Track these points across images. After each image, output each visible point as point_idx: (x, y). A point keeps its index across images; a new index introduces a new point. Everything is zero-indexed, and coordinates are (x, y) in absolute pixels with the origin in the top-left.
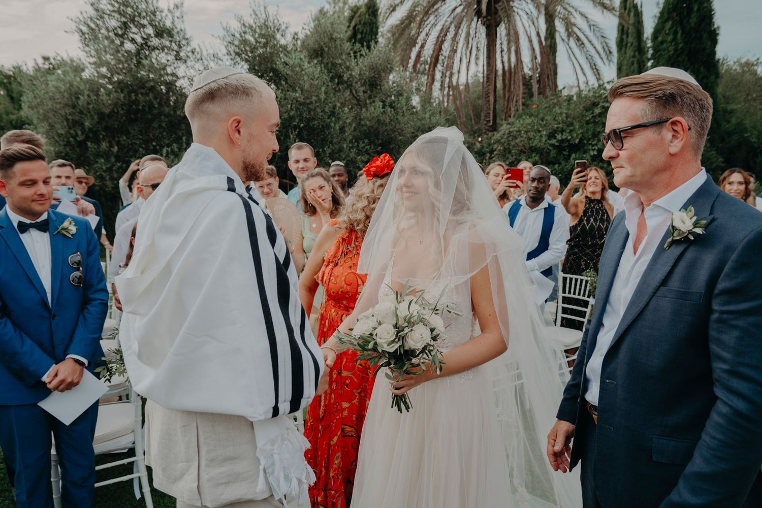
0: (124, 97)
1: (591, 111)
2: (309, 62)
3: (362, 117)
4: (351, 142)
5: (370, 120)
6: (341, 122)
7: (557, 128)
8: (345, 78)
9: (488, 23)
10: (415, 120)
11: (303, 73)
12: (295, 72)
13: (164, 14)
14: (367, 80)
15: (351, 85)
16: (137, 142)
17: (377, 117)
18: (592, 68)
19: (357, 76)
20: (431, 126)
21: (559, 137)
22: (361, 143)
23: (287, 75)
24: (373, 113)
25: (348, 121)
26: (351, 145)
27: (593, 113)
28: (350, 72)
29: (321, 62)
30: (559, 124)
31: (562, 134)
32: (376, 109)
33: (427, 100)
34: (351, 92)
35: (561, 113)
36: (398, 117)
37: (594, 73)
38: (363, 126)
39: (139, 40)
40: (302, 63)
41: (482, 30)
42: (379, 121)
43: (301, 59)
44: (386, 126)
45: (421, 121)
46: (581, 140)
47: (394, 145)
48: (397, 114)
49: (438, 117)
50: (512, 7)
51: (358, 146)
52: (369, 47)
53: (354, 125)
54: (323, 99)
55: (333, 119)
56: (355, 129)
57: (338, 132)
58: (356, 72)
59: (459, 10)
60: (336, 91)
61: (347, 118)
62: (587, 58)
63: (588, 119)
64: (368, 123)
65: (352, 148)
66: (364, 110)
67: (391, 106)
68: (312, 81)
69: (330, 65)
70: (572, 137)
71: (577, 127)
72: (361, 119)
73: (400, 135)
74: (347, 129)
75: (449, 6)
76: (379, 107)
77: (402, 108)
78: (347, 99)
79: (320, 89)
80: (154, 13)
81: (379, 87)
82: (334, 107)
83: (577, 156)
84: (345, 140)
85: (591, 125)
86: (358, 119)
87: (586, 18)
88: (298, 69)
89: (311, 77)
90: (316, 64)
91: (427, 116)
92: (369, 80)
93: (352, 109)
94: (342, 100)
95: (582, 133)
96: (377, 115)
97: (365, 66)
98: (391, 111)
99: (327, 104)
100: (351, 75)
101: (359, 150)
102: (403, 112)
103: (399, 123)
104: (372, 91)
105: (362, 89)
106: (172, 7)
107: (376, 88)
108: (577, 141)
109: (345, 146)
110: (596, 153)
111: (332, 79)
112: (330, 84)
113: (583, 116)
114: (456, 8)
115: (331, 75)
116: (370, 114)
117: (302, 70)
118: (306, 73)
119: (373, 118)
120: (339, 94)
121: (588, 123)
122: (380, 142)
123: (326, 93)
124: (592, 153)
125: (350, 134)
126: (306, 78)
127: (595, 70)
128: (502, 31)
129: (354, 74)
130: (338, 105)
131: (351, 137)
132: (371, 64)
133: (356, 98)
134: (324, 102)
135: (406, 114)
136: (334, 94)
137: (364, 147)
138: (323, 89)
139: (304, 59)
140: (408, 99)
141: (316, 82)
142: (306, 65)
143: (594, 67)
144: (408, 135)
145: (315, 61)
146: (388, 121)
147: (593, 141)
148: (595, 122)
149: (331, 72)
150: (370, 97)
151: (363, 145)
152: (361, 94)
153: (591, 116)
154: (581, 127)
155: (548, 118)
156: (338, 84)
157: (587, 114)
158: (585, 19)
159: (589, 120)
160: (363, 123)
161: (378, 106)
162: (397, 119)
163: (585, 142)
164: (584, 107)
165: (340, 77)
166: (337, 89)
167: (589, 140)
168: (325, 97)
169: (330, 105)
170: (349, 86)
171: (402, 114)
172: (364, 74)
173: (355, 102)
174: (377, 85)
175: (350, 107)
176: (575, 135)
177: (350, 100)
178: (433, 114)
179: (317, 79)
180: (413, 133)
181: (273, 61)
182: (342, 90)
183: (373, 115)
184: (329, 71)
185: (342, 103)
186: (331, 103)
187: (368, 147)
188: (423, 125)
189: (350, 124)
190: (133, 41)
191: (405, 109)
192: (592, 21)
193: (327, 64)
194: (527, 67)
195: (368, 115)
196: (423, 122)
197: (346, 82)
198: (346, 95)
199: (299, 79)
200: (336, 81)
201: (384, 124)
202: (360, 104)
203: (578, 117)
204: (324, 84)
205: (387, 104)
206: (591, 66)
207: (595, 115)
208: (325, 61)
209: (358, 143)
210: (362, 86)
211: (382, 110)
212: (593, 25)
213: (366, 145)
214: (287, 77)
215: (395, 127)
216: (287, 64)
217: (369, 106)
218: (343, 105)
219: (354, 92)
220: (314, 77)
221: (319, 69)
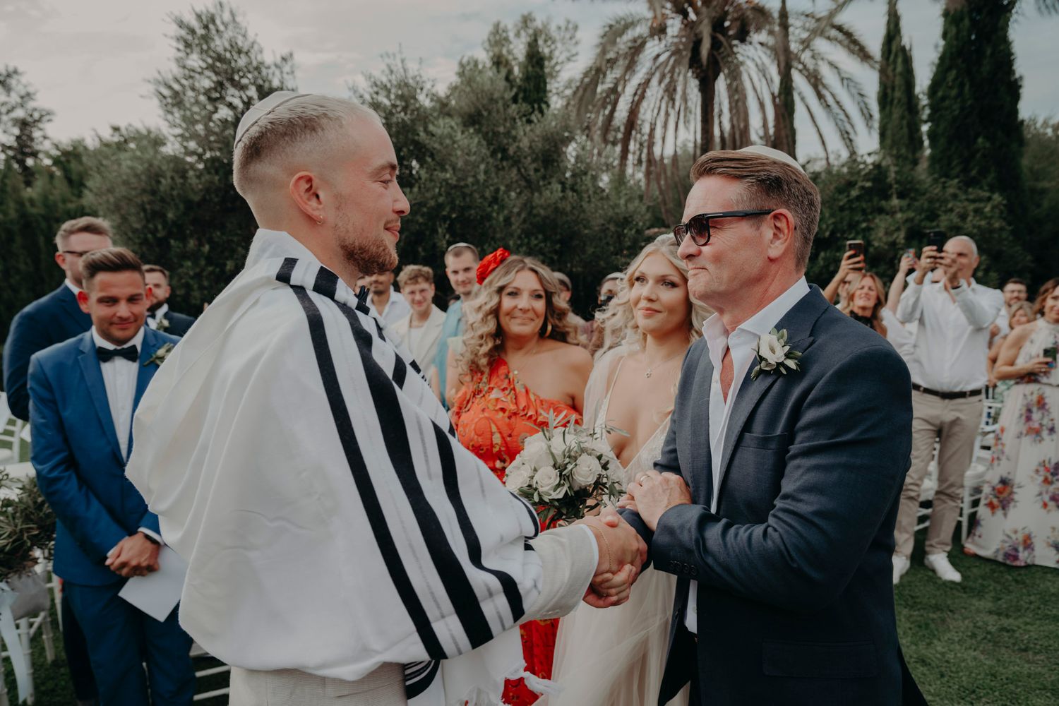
0: (220, 180)
1: (846, 194)
2: (463, 132)
3: (534, 204)
4: (520, 237)
5: (545, 209)
6: (506, 212)
8: (511, 151)
9: (702, 75)
10: (606, 207)
11: (456, 146)
12: (445, 145)
13: (270, 71)
14: (540, 155)
15: (519, 161)
16: (235, 239)
17: (554, 203)
18: (844, 139)
19: (526, 149)
20: (627, 215)
22: (533, 239)
23: (434, 149)
24: (550, 198)
25: (516, 210)
26: (519, 242)
27: (848, 196)
28: (517, 144)
29: (478, 131)
32: (553, 192)
33: (620, 180)
34: (519, 170)
36: (583, 203)
37: (846, 144)
38: (535, 216)
39: (237, 102)
40: (454, 134)
41: (694, 84)
42: (556, 210)
43: (452, 128)
44: (567, 216)
45: (613, 209)
46: (833, 233)
47: (577, 242)
48: (581, 199)
49: (637, 203)
50: (735, 54)
51: (528, 243)
52: (541, 112)
53: (523, 215)
54: (482, 181)
55: (496, 207)
56: (525, 221)
57: (502, 224)
58: (525, 143)
59: (662, 58)
60: (499, 169)
61: (514, 206)
62: (837, 124)
63: (841, 203)
64: (542, 212)
65: (521, 246)
66: (536, 194)
67: (573, 190)
68: (467, 157)
69: (490, 134)
72: (532, 208)
73: (585, 227)
74: (513, 220)
75: (651, 53)
76: (557, 191)
77: (588, 191)
78: (514, 180)
79: (478, 167)
80: (257, 69)
81: (555, 164)
82: (497, 190)
83: (828, 254)
84: (512, 235)
85: (847, 212)
86: (528, 207)
87: (836, 68)
88: (448, 141)
89: (466, 151)
90: (473, 134)
91: (622, 202)
92: (543, 155)
93: (520, 193)
94: (508, 182)
95: (833, 223)
96: (554, 201)
97: (538, 136)
98: (573, 196)
99: (487, 187)
100: (518, 147)
101: (531, 249)
102: (589, 197)
103: (584, 211)
104: (546, 168)
105: (534, 165)
106: (279, 60)
107: (552, 165)
108: (827, 234)
109: (511, 243)
111: (493, 154)
112: (491, 160)
113: (835, 200)
114: (658, 56)
115: (492, 148)
116: (545, 201)
117: (454, 142)
118: (459, 146)
119: (549, 206)
120: (501, 173)
121: (842, 209)
122: (558, 237)
123: (486, 172)
125: (518, 227)
126: (459, 153)
127: (848, 141)
128: (721, 85)
129: (521, 145)
130: (503, 188)
131: (519, 231)
132: (544, 134)
133: (525, 178)
134: (483, 184)
135: (593, 200)
136: (497, 174)
137: (536, 245)
138: (482, 167)
139: (455, 127)
140: (595, 178)
141: (473, 158)
142: (459, 136)
143: (846, 136)
144: (597, 228)
145: (471, 130)
146: (568, 208)
147: (850, 234)
148: (852, 209)
149: (492, 144)
150: (544, 178)
151: (535, 242)
152: (532, 173)
153: (845, 200)
154: (832, 215)
156: (502, 159)
157: (840, 197)
158: (835, 71)
159: (844, 205)
160: (535, 212)
161: (555, 189)
162: (581, 206)
163: (839, 235)
164: (836, 188)
165: (504, 150)
166: (500, 167)
168: (485, 178)
169: (492, 188)
170: (516, 162)
171: (587, 200)
172: (537, 146)
173: (523, 183)
174: (553, 161)
175: (518, 190)
177: (517, 181)
178: (630, 200)
179: (475, 154)
180: (603, 225)
181: (415, 130)
182: (507, 168)
183: (549, 201)
184: (490, 143)
185: (507, 186)
186: (492, 185)
187: (542, 245)
188: (617, 214)
189: (519, 214)
190: (230, 105)
191: (591, 192)
192: (845, 72)
193: (487, 133)
194: (757, 134)
195: (543, 200)
196: (617, 210)
197: (512, 158)
198: (513, 175)
199: (450, 155)
200: (499, 156)
201: (563, 213)
202: (530, 186)
203: (828, 202)
204: (483, 160)
205: (567, 186)
206: (842, 135)
207: (851, 198)
208: (484, 129)
209: (529, 239)
210: (534, 161)
211: (561, 195)
212: (847, 79)
213: (540, 242)
214: (435, 152)
215: (578, 217)
216: (433, 135)
217: (543, 189)
218: (509, 188)
219: (523, 170)
220: (470, 151)
221: (476, 140)
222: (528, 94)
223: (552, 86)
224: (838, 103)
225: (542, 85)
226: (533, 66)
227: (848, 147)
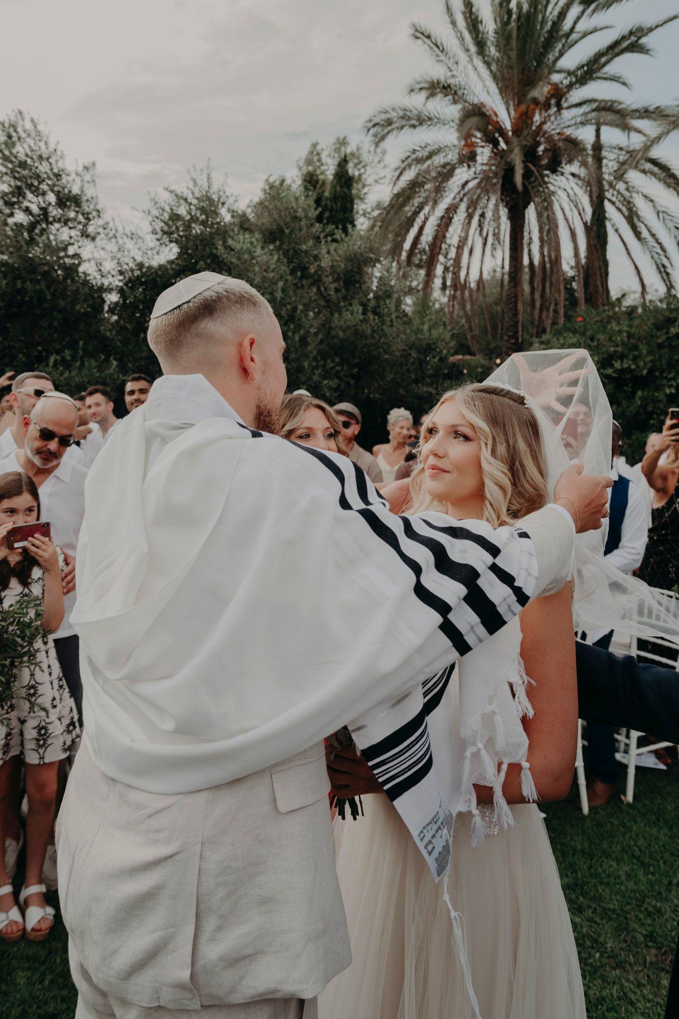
0: (7, 284)
1: (665, 331)
2: (263, 248)
3: (333, 325)
4: (315, 359)
5: (344, 331)
6: (302, 332)
7: (615, 352)
8: (312, 270)
9: (512, 203)
10: (408, 331)
11: (254, 261)
12: (243, 260)
13: (70, 178)
14: (342, 275)
15: (320, 280)
16: (17, 345)
17: (354, 326)
18: (660, 272)
19: (328, 269)
20: (430, 342)
21: (617, 365)
22: (329, 361)
23: (232, 263)
24: (350, 321)
25: (313, 330)
26: (314, 364)
27: (667, 333)
28: (318, 263)
29: (278, 249)
30: (617, 346)
31: (622, 362)
32: (353, 315)
33: (424, 304)
34: (319, 289)
35: (620, 332)
36: (384, 327)
37: (663, 278)
38: (333, 337)
39: (35, 209)
40: (253, 249)
41: (504, 212)
42: (356, 332)
43: (252, 243)
44: (366, 339)
45: (416, 335)
46: (651, 371)
47: (376, 367)
48: (383, 322)
49: (441, 329)
50: (546, 183)
51: (324, 365)
52: (345, 231)
53: (320, 336)
54: (279, 298)
55: (292, 326)
56: (322, 342)
57: (298, 344)
58: (326, 262)
59: (471, 185)
60: (298, 288)
61: (311, 326)
62: (652, 257)
63: (660, 341)
64: (341, 333)
65: (316, 368)
66: (336, 315)
67: (375, 312)
68: (265, 273)
69: (291, 252)
70: (637, 366)
71: (645, 352)
72: (331, 328)
73: (385, 352)
74: (309, 340)
75: (460, 179)
76: (358, 313)
77: (391, 314)
78: (313, 299)
79: (276, 284)
80: (58, 176)
81: (358, 285)
82: (295, 309)
83: (645, 393)
84: (307, 356)
85: (666, 351)
86: (326, 327)
87: (652, 201)
88: (246, 256)
89: (264, 267)
90: (273, 250)
91: (426, 327)
92: (344, 275)
93: (319, 313)
94: (305, 301)
95: (651, 361)
96: (354, 323)
97: (340, 256)
98: (374, 319)
99: (285, 305)
100: (319, 266)
101: (327, 371)
102: (391, 321)
103: (385, 336)
104: (347, 290)
105: (333, 286)
106: (80, 169)
107: (354, 286)
108: (645, 372)
109: (306, 364)
110: (673, 391)
111: (293, 272)
112: (290, 278)
113: (652, 336)
114: (467, 182)
115: (291, 267)
116: (345, 322)
117: (253, 258)
118: (257, 262)
119: (348, 327)
120: (299, 291)
121: (660, 346)
122: (356, 361)
123: (283, 290)
124: (668, 391)
125: (315, 348)
126: (257, 269)
127: (664, 274)
129: (323, 265)
130: (300, 307)
131: (315, 352)
132: (348, 254)
133: (324, 297)
134: (280, 302)
135: (395, 324)
136: (294, 291)
137: (333, 368)
138: (280, 284)
139: (255, 243)
140: (399, 303)
141: (271, 275)
142: (259, 251)
143: (662, 270)
144: (397, 354)
145: (272, 247)
146: (369, 332)
147: (670, 373)
148: (671, 347)
149: (292, 262)
150: (345, 298)
151: (332, 365)
152: (332, 293)
153: (664, 337)
154: (650, 352)
155: (601, 337)
156: (301, 278)
157: (659, 334)
158: (651, 204)
159: (662, 343)
160: (333, 333)
161: (356, 311)
162: (382, 330)
163: (657, 374)
164: (654, 324)
165: (305, 269)
166: (299, 285)
167: (662, 371)
168: (282, 296)
169: (289, 307)
170: (317, 281)
171: (389, 324)
172: (339, 266)
173: (322, 303)
174: (356, 281)
175: (317, 310)
176: (642, 364)
177: (316, 300)
178: (435, 325)
179: (273, 271)
180: (404, 350)
181: (214, 244)
182: (306, 286)
183: (348, 323)
184: (290, 261)
185: (305, 305)
186: (289, 304)
187: (339, 368)
188: (420, 339)
189: (316, 334)
190: (27, 210)
191: (394, 316)
192: (661, 206)
193: (288, 251)
194: (568, 264)
195: (342, 323)
196: (419, 336)
197: (312, 276)
198: (312, 294)
199: (248, 270)
200: (299, 274)
201: (363, 336)
202: (331, 307)
203: (645, 338)
204: (282, 277)
205: (369, 308)
206: (658, 268)
207: (671, 335)
208: (285, 247)
209: (325, 361)
210: (334, 281)
211: (362, 317)
212: (663, 212)
213: (337, 365)
214: (232, 266)
215: (379, 340)
216: (232, 250)
217: (344, 310)
218: (307, 307)
219: (322, 289)
220: (269, 267)
221: (276, 257)
222: (334, 213)
223: (359, 207)
224: (653, 235)
225: (349, 204)
226: (341, 187)
227: (664, 281)
